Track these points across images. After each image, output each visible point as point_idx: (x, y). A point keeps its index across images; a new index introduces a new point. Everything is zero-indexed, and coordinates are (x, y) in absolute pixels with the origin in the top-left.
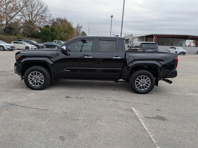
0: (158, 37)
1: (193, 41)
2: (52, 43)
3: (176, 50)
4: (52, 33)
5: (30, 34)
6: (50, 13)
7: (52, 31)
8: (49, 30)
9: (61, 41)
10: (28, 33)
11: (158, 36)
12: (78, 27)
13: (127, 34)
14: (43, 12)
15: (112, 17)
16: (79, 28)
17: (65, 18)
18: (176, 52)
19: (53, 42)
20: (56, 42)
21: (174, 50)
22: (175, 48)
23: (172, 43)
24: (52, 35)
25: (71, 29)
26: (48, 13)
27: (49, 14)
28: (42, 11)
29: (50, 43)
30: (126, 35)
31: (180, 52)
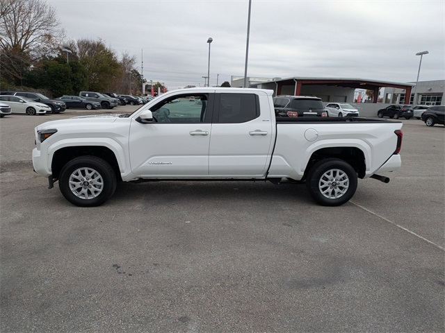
0: (303, 84)
1: (365, 90)
2: (77, 99)
3: (341, 110)
4: (73, 75)
5: (20, 78)
6: (60, 29)
7: (74, 71)
8: (66, 67)
9: (98, 94)
10: (16, 75)
11: (303, 82)
12: (124, 59)
13: (236, 77)
14: (42, 25)
15: (210, 41)
16: (128, 62)
17: (99, 41)
18: (340, 113)
19: (78, 95)
20: (87, 95)
21: (336, 109)
22: (338, 106)
23: (329, 96)
24: (73, 79)
25: (114, 64)
26: (56, 28)
27: (57, 31)
28: (40, 23)
29: (72, 98)
30: (234, 79)
31: (348, 114)
